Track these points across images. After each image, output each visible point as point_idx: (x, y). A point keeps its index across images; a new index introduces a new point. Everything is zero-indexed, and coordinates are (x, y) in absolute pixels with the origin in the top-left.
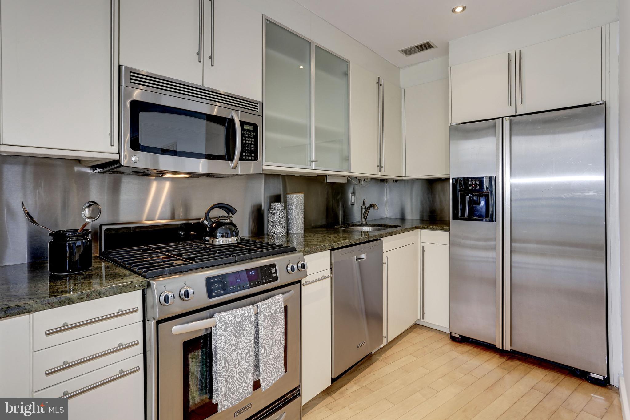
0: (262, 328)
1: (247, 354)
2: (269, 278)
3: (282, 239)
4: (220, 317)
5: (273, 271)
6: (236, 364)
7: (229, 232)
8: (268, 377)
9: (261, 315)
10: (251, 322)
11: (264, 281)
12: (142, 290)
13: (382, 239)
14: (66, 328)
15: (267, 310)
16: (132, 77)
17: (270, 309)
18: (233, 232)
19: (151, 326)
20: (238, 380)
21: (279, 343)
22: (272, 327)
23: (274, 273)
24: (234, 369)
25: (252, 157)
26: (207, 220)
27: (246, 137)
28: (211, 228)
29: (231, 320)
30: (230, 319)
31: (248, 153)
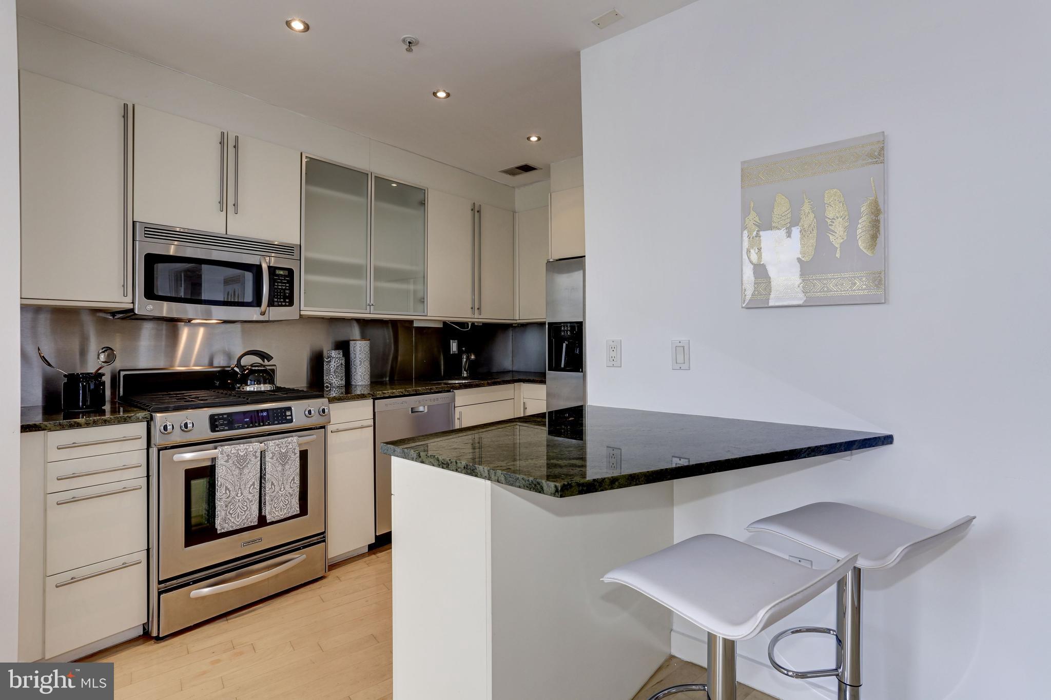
0: (270, 464)
1: (251, 486)
2: (283, 419)
3: (337, 391)
4: (222, 449)
5: (288, 413)
6: (238, 494)
7: (262, 379)
8: (276, 511)
9: (268, 452)
10: (256, 457)
11: (276, 422)
12: (146, 422)
13: (455, 391)
14: (74, 446)
15: (275, 448)
16: (146, 232)
17: (280, 448)
18: (267, 379)
19: (153, 451)
20: (240, 508)
21: (292, 483)
22: (283, 465)
23: (289, 416)
24: (236, 497)
25: (286, 302)
26: (237, 367)
27: (278, 282)
28: (243, 375)
29: (234, 453)
30: (232, 452)
31: (280, 298)
